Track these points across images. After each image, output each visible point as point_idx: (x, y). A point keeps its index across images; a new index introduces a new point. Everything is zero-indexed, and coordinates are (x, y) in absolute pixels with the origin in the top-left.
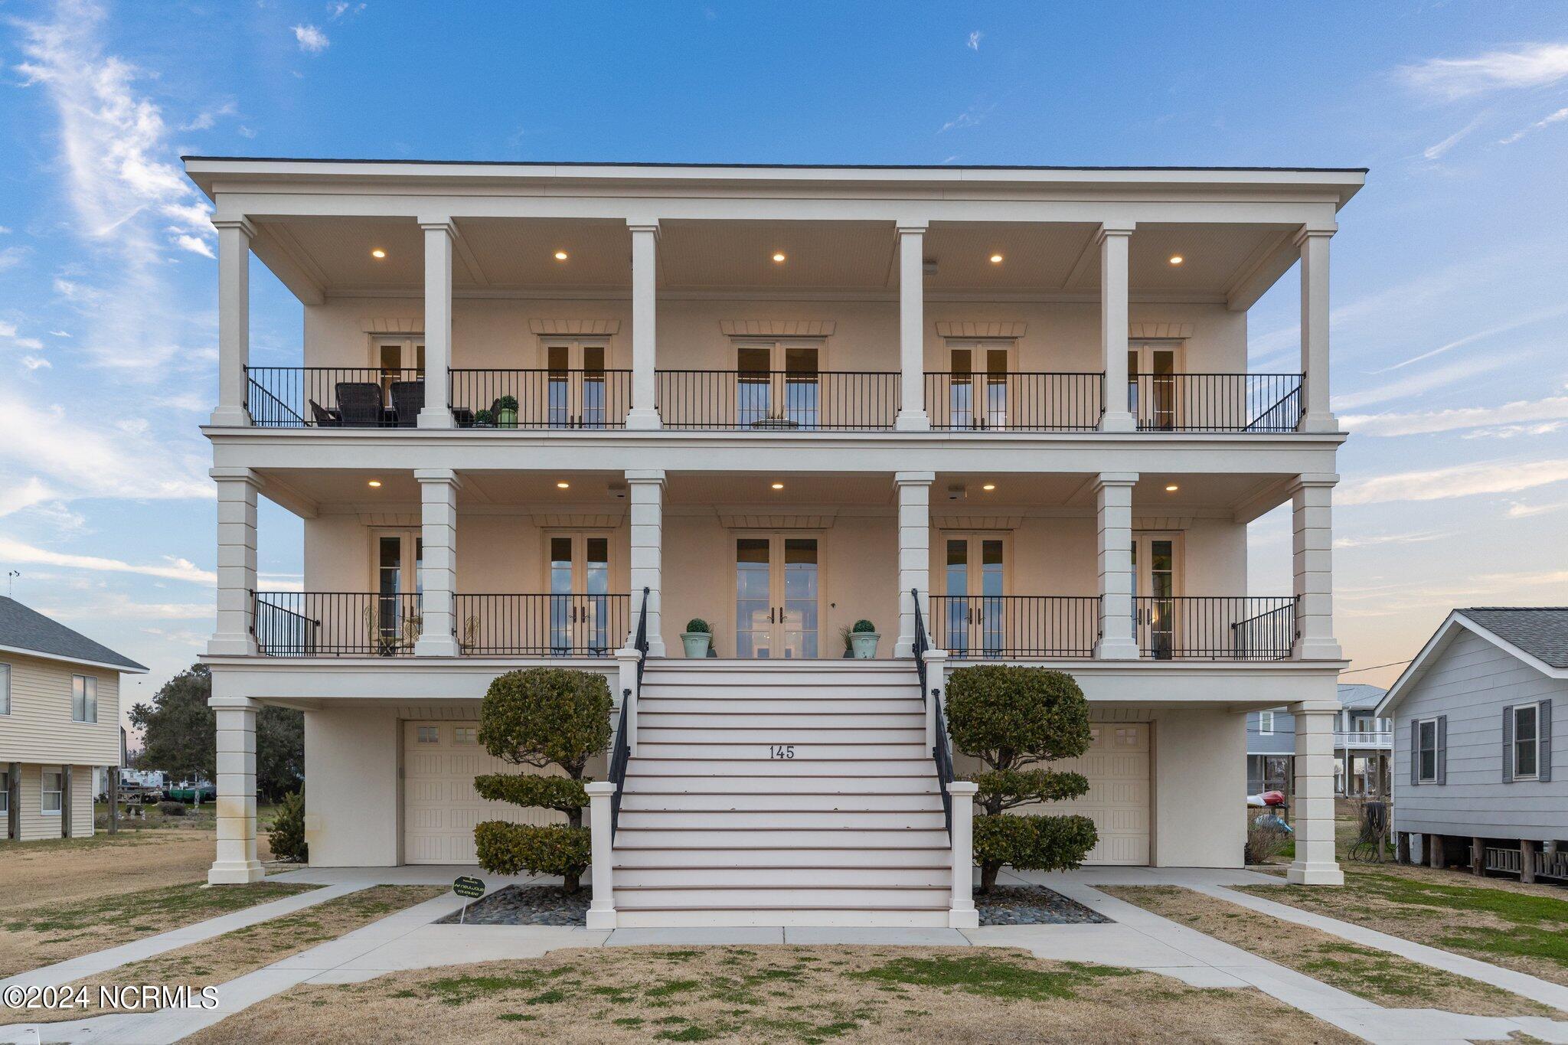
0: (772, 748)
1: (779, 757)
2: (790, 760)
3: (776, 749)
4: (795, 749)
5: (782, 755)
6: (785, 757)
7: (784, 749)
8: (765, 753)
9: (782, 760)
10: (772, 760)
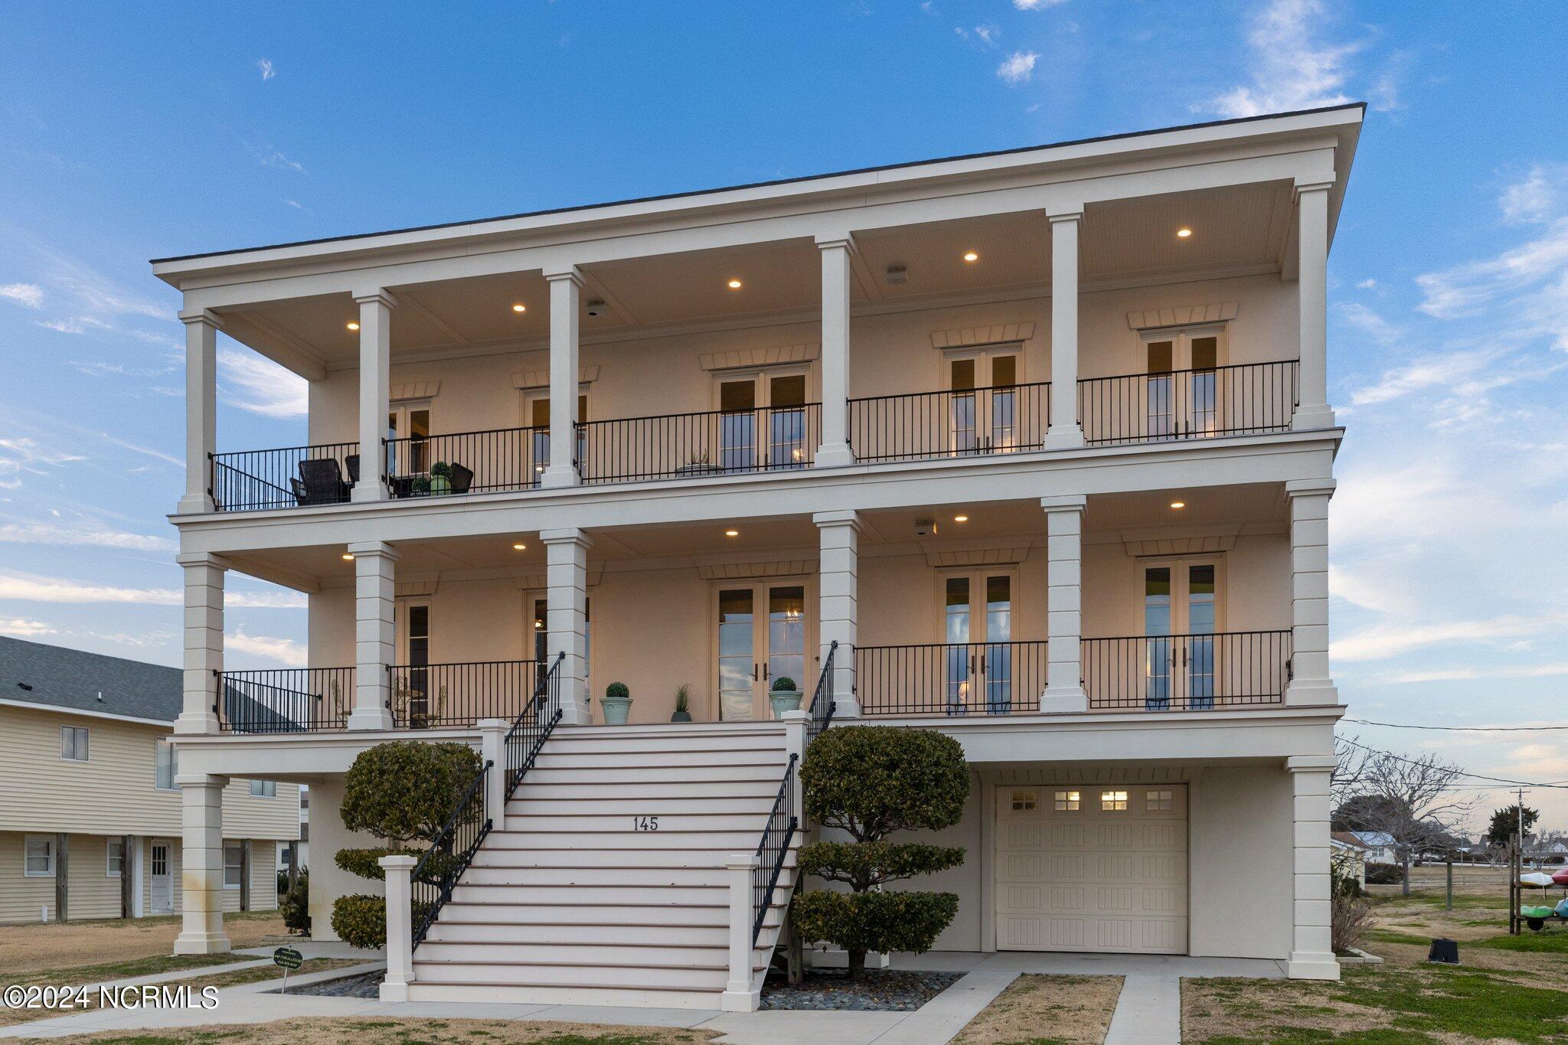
0: (636, 820)
1: (643, 829)
2: (654, 832)
3: (640, 820)
4: (659, 821)
5: (646, 826)
6: (649, 829)
7: (648, 820)
8: (628, 824)
9: (646, 832)
10: (636, 832)
